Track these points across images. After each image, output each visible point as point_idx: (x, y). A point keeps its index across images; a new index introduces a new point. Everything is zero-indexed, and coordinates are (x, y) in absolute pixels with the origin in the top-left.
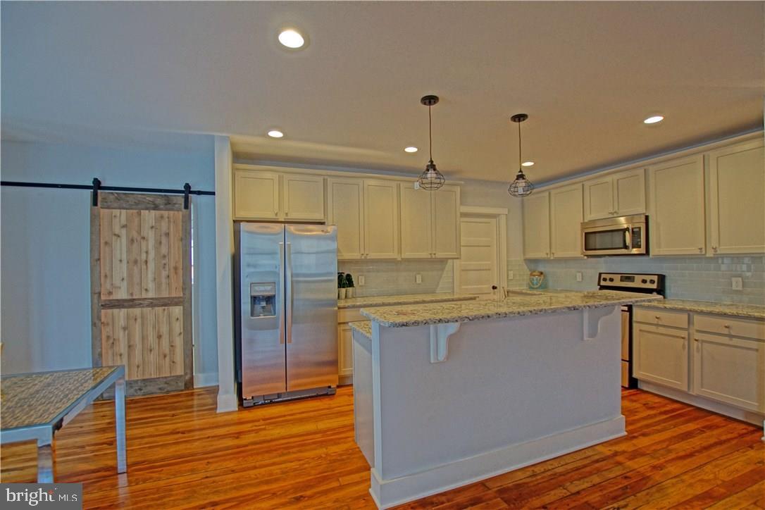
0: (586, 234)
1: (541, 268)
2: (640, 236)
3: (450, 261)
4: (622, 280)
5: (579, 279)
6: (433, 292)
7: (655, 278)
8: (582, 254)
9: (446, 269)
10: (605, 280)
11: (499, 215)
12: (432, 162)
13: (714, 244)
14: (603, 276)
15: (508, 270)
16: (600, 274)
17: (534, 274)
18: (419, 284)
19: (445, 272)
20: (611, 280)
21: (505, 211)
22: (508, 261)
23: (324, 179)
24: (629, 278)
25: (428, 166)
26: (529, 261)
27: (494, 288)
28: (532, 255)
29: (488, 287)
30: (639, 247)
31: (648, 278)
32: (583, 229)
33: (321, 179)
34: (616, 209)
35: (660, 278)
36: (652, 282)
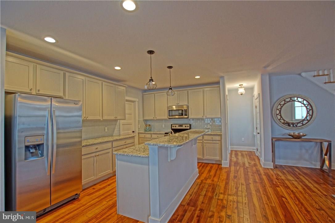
0: (169, 110)
1: (148, 123)
2: (183, 113)
3: (119, 121)
4: (179, 126)
5: (164, 127)
6: (112, 136)
7: (189, 125)
8: (168, 118)
9: (117, 124)
10: (173, 127)
11: (135, 101)
12: (151, 78)
13: (206, 115)
14: (173, 125)
15: (138, 124)
16: (172, 125)
17: (147, 125)
18: (106, 132)
19: (117, 126)
20: (175, 126)
21: (137, 100)
22: (139, 121)
23: (64, 73)
24: (181, 126)
25: (150, 80)
26: (146, 121)
27: (133, 132)
28: (146, 118)
29: (130, 132)
30: (187, 115)
31: (187, 125)
32: (168, 109)
33: (62, 72)
34: (179, 103)
35: (190, 125)
36: (188, 126)
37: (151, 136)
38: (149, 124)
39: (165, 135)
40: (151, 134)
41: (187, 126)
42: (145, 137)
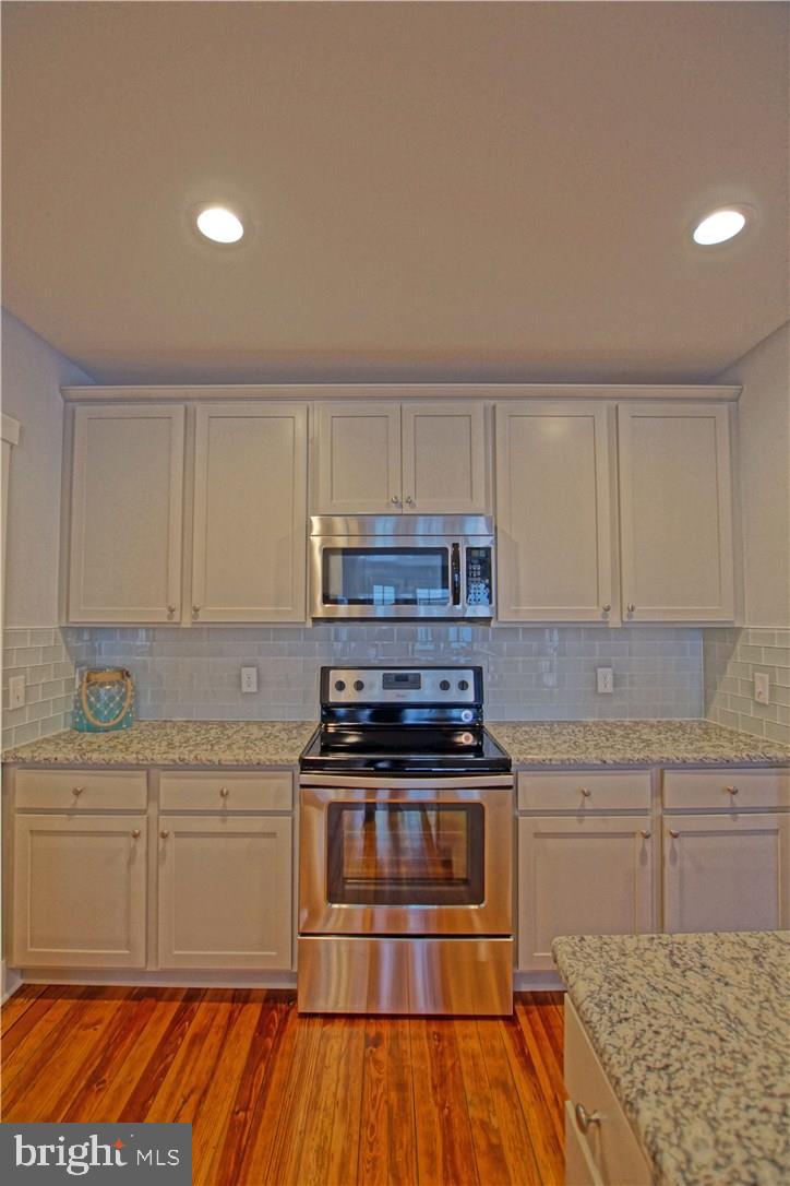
1: (110, 656)
7: (469, 676)
8: (310, 614)
10: (341, 687)
14: (334, 676)
15: (7, 674)
16: (325, 671)
17: (100, 677)
20: (358, 686)
24: (407, 679)
26: (72, 631)
31: (454, 677)
34: (408, 491)
35: (478, 673)
36: (463, 685)
37: (152, 793)
38: (119, 661)
39: (307, 778)
40: (147, 768)
41: (454, 687)
42: (82, 803)
